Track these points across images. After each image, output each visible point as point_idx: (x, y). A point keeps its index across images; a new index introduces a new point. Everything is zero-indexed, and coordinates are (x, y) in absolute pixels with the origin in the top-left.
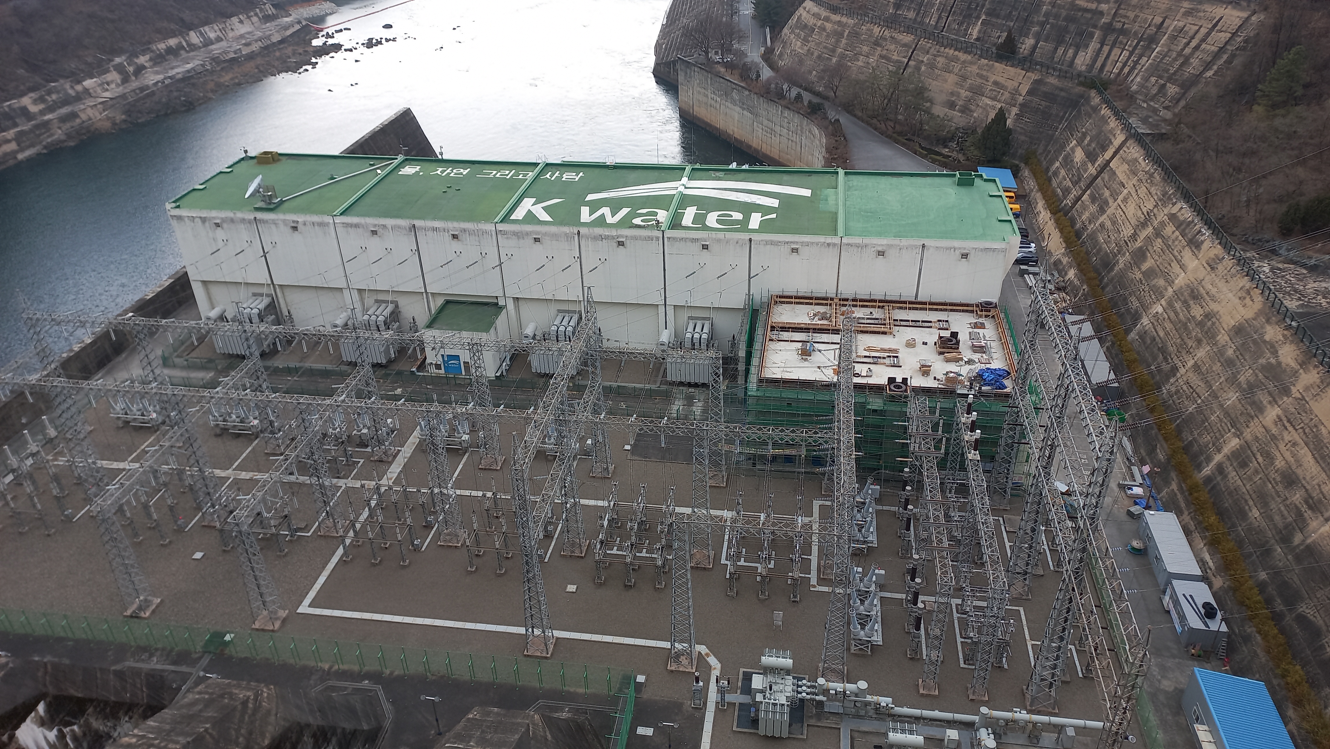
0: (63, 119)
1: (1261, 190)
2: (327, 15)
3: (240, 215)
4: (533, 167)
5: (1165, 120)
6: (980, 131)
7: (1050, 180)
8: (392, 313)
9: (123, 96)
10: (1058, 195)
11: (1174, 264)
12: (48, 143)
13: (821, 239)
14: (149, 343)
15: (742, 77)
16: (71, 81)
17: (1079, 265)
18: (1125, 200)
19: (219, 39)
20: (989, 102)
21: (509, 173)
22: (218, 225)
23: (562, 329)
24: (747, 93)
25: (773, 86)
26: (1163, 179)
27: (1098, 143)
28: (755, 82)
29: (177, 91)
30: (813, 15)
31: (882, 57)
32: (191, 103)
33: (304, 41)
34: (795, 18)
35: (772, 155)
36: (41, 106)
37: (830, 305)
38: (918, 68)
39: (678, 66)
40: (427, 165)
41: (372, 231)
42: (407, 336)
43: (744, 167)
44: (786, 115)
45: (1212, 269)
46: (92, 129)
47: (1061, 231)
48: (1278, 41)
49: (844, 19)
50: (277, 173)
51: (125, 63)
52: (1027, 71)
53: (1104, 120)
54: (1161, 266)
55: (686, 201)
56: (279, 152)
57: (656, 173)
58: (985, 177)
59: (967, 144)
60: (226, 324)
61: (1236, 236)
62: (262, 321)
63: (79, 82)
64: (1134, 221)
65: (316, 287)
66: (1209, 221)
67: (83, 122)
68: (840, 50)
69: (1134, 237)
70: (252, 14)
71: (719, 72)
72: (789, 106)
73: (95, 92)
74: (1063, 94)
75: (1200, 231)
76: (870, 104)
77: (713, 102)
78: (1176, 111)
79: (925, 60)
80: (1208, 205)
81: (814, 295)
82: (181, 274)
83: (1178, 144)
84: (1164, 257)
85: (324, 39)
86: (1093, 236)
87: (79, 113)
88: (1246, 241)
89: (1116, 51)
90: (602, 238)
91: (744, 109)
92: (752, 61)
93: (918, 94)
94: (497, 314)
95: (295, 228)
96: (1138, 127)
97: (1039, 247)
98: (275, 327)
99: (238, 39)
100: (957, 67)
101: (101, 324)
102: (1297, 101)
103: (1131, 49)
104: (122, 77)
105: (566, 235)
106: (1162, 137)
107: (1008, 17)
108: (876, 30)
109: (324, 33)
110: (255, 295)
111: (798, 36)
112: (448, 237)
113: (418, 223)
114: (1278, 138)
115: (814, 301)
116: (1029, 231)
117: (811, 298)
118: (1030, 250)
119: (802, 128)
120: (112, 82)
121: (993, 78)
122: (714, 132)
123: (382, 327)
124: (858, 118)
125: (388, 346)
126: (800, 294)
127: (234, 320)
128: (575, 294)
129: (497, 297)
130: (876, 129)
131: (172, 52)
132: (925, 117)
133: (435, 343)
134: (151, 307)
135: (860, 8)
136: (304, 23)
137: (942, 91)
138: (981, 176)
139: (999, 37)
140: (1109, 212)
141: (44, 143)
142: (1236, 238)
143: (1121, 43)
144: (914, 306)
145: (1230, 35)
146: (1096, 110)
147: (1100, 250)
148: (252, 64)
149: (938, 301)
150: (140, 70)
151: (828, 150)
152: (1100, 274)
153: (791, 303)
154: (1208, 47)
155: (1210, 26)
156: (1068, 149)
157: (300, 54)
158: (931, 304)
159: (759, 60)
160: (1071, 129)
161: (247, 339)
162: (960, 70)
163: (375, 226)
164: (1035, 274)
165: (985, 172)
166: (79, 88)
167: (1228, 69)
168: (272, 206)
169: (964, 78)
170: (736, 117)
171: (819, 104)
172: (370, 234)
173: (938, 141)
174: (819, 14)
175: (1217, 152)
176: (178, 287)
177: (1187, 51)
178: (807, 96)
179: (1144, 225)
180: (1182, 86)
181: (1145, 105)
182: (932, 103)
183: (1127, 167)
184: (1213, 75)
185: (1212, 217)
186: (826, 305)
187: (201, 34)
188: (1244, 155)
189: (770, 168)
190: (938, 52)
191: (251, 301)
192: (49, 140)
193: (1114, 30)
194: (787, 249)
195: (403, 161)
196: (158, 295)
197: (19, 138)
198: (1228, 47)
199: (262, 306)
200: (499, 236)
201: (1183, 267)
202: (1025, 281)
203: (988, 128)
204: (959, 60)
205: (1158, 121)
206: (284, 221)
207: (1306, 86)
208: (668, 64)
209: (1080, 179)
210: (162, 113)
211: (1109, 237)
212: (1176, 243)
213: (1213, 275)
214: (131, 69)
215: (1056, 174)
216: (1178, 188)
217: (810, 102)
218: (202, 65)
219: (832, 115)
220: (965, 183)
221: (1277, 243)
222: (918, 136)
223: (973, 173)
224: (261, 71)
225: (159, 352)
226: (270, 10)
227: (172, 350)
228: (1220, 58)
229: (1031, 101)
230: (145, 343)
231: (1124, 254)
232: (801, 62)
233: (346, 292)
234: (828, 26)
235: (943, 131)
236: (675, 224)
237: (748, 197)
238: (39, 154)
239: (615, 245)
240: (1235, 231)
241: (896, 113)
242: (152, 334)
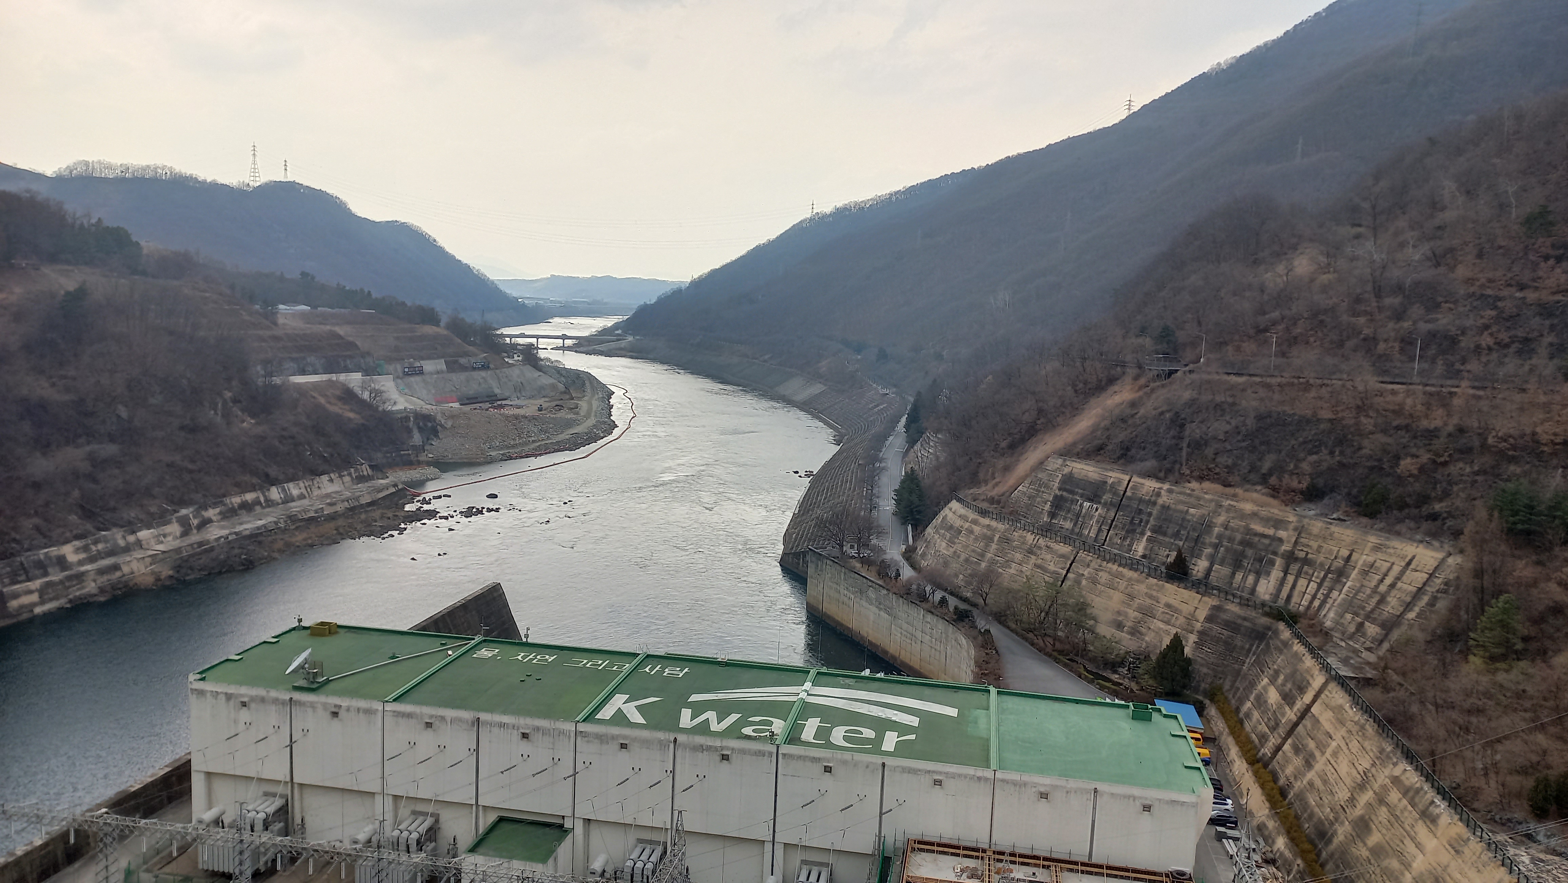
0: (101, 572)
1: (1498, 757)
2: (428, 480)
3: (274, 694)
4: (631, 658)
5: (1369, 663)
6: (1154, 658)
7: (1241, 722)
8: (430, 829)
9: (178, 550)
10: (1253, 742)
11: (1407, 841)
12: (75, 596)
13: (970, 771)
14: (115, 849)
15: (879, 575)
16: (125, 531)
17: (1288, 832)
18: (1335, 754)
19: (302, 497)
20: (1162, 625)
21: (602, 663)
22: (244, 704)
23: (640, 865)
24: (885, 592)
25: (914, 587)
26: (1377, 732)
27: (1294, 683)
28: (894, 581)
29: (239, 548)
30: (960, 516)
31: (1036, 566)
32: (251, 562)
33: (397, 505)
34: (940, 518)
35: (911, 664)
36: (82, 556)
37: (982, 858)
38: (1078, 582)
39: (808, 558)
40: (508, 648)
41: (427, 723)
42: (441, 862)
43: (878, 675)
44: (929, 620)
45: (1457, 852)
46: (131, 584)
47: (1262, 786)
48: (1482, 587)
49: (994, 524)
50: (330, 646)
51: (191, 516)
52: (1203, 595)
53: (1298, 658)
54: (1391, 843)
55: (808, 710)
56: (339, 623)
57: (774, 675)
58: (1164, 712)
59: (1140, 671)
60: (221, 830)
61: (1479, 812)
62: (267, 829)
63: (133, 532)
64: (1348, 781)
65: (343, 789)
66: (1441, 790)
67: (124, 575)
68: (990, 555)
69: (1352, 800)
70: (345, 473)
71: (854, 568)
72: (933, 610)
73: (148, 544)
74: (1246, 624)
75: (1433, 802)
76: (1025, 616)
77: (846, 599)
78: (1381, 653)
79: (1086, 573)
80: (1436, 768)
81: (963, 844)
82: (183, 761)
83: (1388, 693)
84: (1393, 830)
85: (419, 504)
86: (1300, 796)
87: (122, 566)
88: (1493, 820)
89: (1302, 582)
90: (701, 748)
91: (880, 609)
92: (892, 559)
93: (1080, 610)
94: (560, 840)
95: (335, 714)
96: (1339, 669)
97: (1238, 805)
98: (280, 838)
99: (323, 497)
100: (1123, 585)
101: (63, 820)
102: (1519, 656)
103: (1318, 581)
104: (182, 529)
105: (660, 742)
106: (1368, 682)
107: (1177, 535)
108: (1030, 537)
109: (421, 498)
110: (266, 794)
111: (943, 537)
112: (516, 735)
113: (484, 716)
114: (1505, 696)
115: (961, 852)
116: (1223, 783)
117: (958, 848)
118: (1226, 807)
119: (947, 636)
120: (170, 534)
121: (1164, 600)
122: (846, 633)
123: (414, 846)
124: (1012, 631)
125: (415, 874)
126: (944, 841)
127: (231, 826)
128: (662, 819)
129: (563, 817)
130: (1032, 644)
131: (246, 507)
132: (1089, 636)
133: (476, 873)
134: (133, 803)
135: (1011, 513)
136: (400, 487)
137: (1107, 609)
138: (1159, 710)
139: (1168, 556)
140: (1318, 766)
141: (71, 597)
142: (1479, 815)
143: (1306, 573)
144: (1089, 869)
145: (1427, 576)
146: (1286, 644)
147: (1311, 816)
148: (332, 525)
149: (1117, 865)
150: (205, 523)
151: (978, 664)
152: (1315, 846)
153: (933, 852)
154: (1405, 586)
155: (1403, 564)
156: (1259, 687)
157: (389, 518)
158: (1109, 868)
159: (899, 558)
160: (1260, 664)
161: (241, 853)
162: (1126, 588)
163: (431, 717)
164: (1235, 839)
165: (1164, 706)
166: (131, 538)
167: (1431, 612)
168: (315, 686)
169: (1131, 597)
170: (872, 617)
171: (966, 611)
172: (423, 726)
173: (1106, 664)
174: (966, 516)
175: (1437, 706)
176: (174, 778)
177: (1383, 588)
178: (952, 602)
179: (1362, 786)
180: (1383, 625)
181: (1343, 644)
182: (1096, 621)
183: (1331, 713)
184: (1416, 617)
185: (1445, 784)
186: (977, 858)
187: (284, 490)
188: (1469, 712)
189: (909, 679)
190: (1100, 566)
191: (259, 802)
192: (78, 594)
193: (1297, 559)
194: (928, 780)
195: (481, 642)
196: (146, 788)
197: (42, 591)
198: (1428, 588)
199: (271, 810)
200: (579, 739)
201: (1419, 846)
202: (1224, 848)
203: (1164, 655)
204: (1123, 576)
205: (1361, 663)
206: (325, 705)
207: (1525, 639)
208: (797, 555)
209: (1277, 725)
210: (217, 571)
211: (1321, 799)
212: (1406, 814)
213: (1460, 861)
214: (195, 522)
215: (1248, 715)
216: (1397, 745)
217: (956, 608)
218: (276, 523)
219: (982, 623)
220: (1142, 716)
221: (1532, 826)
222: (1082, 657)
223: (1150, 706)
224: (341, 534)
225: (123, 863)
226: (366, 470)
227: (141, 861)
228: (1420, 599)
229: (1211, 629)
230: (110, 850)
231: (1342, 823)
232: (946, 564)
233: (379, 799)
234: (977, 529)
235: (1111, 654)
236: (793, 738)
237: (883, 711)
238: (60, 609)
239: (718, 758)
240: (1476, 805)
241: (1056, 629)
242: (122, 837)
